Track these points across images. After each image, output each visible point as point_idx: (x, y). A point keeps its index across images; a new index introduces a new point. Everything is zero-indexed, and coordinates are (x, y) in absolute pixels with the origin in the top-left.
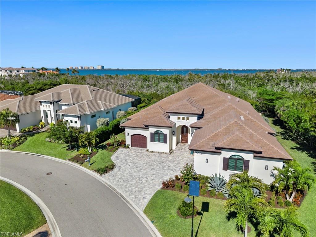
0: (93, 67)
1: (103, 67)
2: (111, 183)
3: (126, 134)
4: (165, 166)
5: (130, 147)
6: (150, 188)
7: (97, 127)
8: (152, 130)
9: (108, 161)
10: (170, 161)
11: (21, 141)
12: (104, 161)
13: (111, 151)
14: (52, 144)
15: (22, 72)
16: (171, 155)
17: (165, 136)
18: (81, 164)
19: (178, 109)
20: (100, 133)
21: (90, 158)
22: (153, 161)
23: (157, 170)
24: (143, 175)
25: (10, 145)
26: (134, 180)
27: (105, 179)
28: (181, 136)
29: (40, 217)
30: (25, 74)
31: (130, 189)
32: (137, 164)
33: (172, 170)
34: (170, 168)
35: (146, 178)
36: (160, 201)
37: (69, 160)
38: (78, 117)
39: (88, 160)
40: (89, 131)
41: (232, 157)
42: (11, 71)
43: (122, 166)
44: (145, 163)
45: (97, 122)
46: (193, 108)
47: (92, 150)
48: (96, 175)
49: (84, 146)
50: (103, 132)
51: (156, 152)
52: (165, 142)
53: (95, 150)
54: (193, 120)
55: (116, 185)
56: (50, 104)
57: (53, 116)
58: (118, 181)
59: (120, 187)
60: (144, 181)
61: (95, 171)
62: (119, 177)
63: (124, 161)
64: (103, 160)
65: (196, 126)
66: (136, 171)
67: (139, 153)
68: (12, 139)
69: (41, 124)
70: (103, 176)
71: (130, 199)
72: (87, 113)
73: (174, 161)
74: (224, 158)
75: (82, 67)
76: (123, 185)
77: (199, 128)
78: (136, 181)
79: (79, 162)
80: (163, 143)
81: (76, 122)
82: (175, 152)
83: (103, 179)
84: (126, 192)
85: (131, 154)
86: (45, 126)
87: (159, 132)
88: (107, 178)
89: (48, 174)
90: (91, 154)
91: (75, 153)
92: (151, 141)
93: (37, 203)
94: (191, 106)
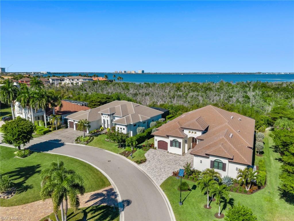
0: (135, 72)
1: (143, 71)
2: (144, 170)
3: (155, 140)
4: (178, 163)
5: (157, 148)
6: (166, 175)
7: (137, 133)
8: (171, 139)
9: (142, 157)
10: (181, 160)
11: (91, 139)
12: (140, 157)
13: (145, 150)
14: (109, 143)
15: (80, 80)
16: (183, 157)
17: (180, 143)
18: (127, 157)
19: (189, 126)
20: (139, 137)
21: (132, 154)
22: (170, 159)
23: (172, 165)
24: (163, 167)
25: (84, 142)
26: (157, 170)
27: (141, 167)
28: (192, 144)
29: (108, 182)
30: (83, 83)
31: (154, 174)
32: (160, 160)
33: (181, 166)
34: (180, 164)
35: (165, 169)
36: (170, 182)
37: (120, 154)
38: (125, 126)
39: (131, 155)
40: (132, 136)
41: (216, 161)
42: (73, 80)
43: (151, 161)
44: (165, 160)
45: (137, 129)
46: (199, 126)
47: (133, 149)
48: (136, 165)
49: (129, 146)
50: (140, 137)
51: (173, 154)
52: (180, 147)
53: (135, 149)
54: (199, 134)
55: (146, 171)
56: (108, 116)
57: (109, 123)
58: (148, 169)
59: (148, 172)
60: (163, 170)
61: (135, 162)
62: (149, 167)
63: (152, 157)
64: (140, 155)
65: (200, 139)
66: (159, 164)
67: (162, 153)
68: (86, 138)
69: (101, 128)
70: (139, 165)
71: (154, 179)
72: (131, 123)
73: (184, 161)
74: (211, 161)
75: (125, 72)
76: (150, 171)
77: (202, 140)
78: (158, 170)
79: (126, 156)
80: (178, 148)
81: (124, 129)
82: (186, 154)
83: (139, 167)
84: (152, 175)
85: (157, 154)
86: (103, 130)
87: (176, 140)
88: (142, 167)
89: (109, 161)
90: (132, 151)
91: (123, 150)
92: (170, 146)
93: (105, 176)
94: (198, 125)
